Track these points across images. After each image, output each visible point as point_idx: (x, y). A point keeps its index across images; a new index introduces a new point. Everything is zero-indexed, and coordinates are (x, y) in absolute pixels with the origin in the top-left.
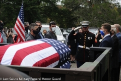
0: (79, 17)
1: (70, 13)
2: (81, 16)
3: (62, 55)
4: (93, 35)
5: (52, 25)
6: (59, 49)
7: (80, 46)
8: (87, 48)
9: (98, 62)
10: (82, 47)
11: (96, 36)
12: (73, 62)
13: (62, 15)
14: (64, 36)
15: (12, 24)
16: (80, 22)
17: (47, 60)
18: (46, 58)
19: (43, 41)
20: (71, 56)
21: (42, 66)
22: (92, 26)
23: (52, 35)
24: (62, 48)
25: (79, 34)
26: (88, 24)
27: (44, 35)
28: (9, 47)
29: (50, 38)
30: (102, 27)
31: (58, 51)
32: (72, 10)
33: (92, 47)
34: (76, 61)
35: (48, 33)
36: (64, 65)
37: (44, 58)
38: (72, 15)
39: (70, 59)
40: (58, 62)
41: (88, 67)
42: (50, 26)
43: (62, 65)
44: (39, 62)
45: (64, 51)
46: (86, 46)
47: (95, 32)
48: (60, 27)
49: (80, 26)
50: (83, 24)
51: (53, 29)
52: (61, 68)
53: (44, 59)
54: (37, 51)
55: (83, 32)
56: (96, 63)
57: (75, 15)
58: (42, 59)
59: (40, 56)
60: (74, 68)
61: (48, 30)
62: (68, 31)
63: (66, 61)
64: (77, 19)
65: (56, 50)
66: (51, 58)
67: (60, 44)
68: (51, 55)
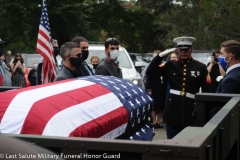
0: (170, 28)
1: (151, 18)
2: (174, 26)
3: (135, 111)
4: (202, 67)
5: (110, 46)
6: (127, 98)
8: (189, 95)
9: (215, 126)
11: (209, 69)
12: (158, 127)
13: (132, 24)
14: (139, 69)
15: (22, 44)
16: (172, 38)
17: (100, 122)
18: (99, 119)
19: (91, 80)
21: (89, 136)
22: (199, 47)
23: (111, 68)
24: (135, 96)
25: (170, 64)
26: (190, 43)
28: (16, 94)
30: (222, 50)
31: (125, 101)
32: (156, 13)
33: (200, 93)
34: (165, 125)
35: (102, 64)
36: (137, 134)
37: (95, 117)
38: (155, 23)
40: (125, 126)
41: (193, 137)
42: (107, 47)
43: (133, 134)
45: (138, 102)
46: (186, 91)
47: (205, 59)
48: (129, 50)
51: (114, 54)
52: (131, 141)
53: (94, 121)
54: (79, 102)
56: (210, 127)
57: (162, 22)
58: (90, 120)
59: (85, 113)
60: (160, 139)
61: (103, 56)
62: (147, 58)
64: (166, 33)
65: (122, 100)
66: (109, 119)
67: (129, 88)
68: (109, 111)
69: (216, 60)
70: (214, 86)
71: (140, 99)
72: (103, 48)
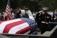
0: (42, 6)
1: (37, 3)
2: (43, 5)
3: (32, 27)
4: (50, 16)
5: (26, 10)
6: (31, 24)
7: (42, 22)
8: (47, 23)
9: (54, 31)
10: (44, 22)
11: (52, 16)
12: (39, 31)
13: (32, 5)
14: (34, 16)
15: (3, 10)
16: (42, 8)
17: (23, 30)
18: (23, 29)
19: (21, 19)
20: (37, 28)
21: (21, 34)
22: (50, 10)
23: (26, 16)
24: (32, 23)
26: (47, 9)
27: (22, 16)
29: (25, 17)
30: (56, 11)
31: (30, 25)
32: (38, 2)
33: (50, 22)
35: (24, 15)
36: (33, 33)
37: (22, 29)
38: (38, 4)
39: (37, 30)
40: (30, 31)
41: (48, 34)
43: (32, 33)
44: (19, 31)
45: (33, 25)
46: (46, 22)
47: (51, 14)
48: (31, 11)
49: (42, 10)
50: (44, 9)
51: (27, 12)
52: (32, 35)
53: (22, 30)
54: (18, 25)
55: (44, 14)
56: (52, 31)
57: (40, 4)
58: (21, 29)
59: (20, 28)
60: (39, 34)
61: (24, 13)
62: (36, 13)
63: (35, 31)
64: (41, 7)
65: (29, 24)
66: (26, 29)
67: (31, 21)
68: (26, 27)
69: (54, 14)
70: (53, 21)
71: (34, 24)
72: (24, 11)
